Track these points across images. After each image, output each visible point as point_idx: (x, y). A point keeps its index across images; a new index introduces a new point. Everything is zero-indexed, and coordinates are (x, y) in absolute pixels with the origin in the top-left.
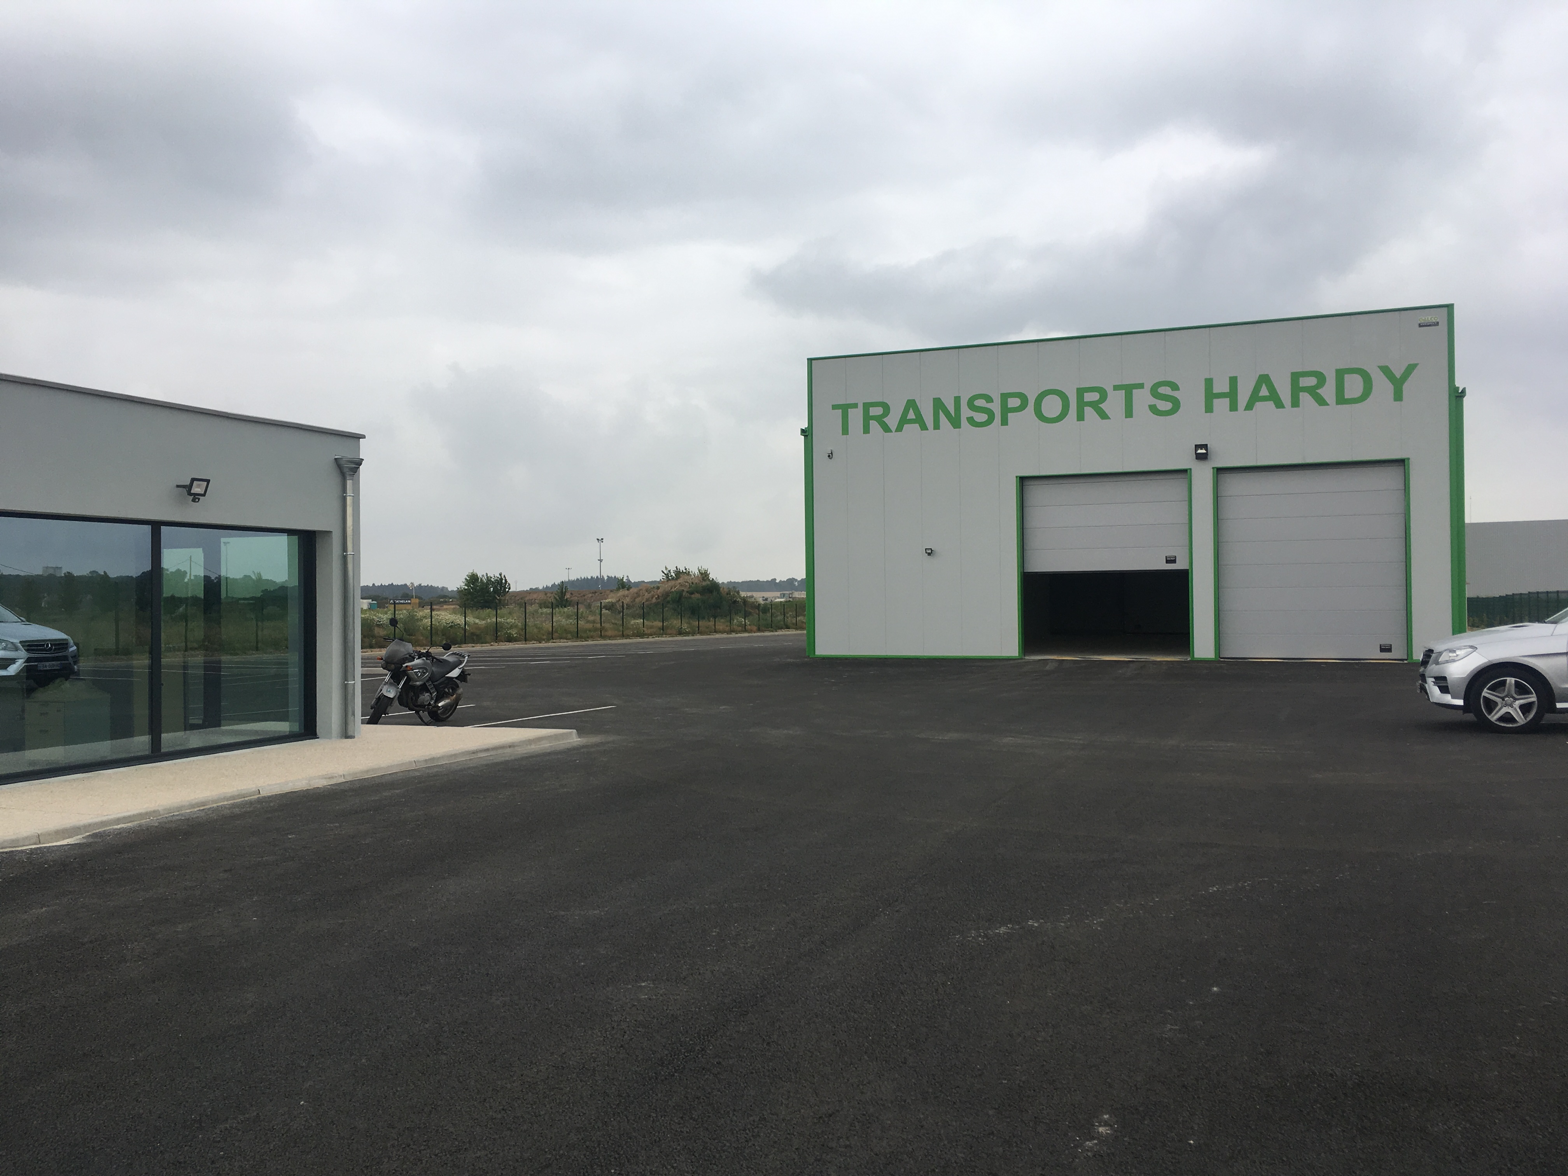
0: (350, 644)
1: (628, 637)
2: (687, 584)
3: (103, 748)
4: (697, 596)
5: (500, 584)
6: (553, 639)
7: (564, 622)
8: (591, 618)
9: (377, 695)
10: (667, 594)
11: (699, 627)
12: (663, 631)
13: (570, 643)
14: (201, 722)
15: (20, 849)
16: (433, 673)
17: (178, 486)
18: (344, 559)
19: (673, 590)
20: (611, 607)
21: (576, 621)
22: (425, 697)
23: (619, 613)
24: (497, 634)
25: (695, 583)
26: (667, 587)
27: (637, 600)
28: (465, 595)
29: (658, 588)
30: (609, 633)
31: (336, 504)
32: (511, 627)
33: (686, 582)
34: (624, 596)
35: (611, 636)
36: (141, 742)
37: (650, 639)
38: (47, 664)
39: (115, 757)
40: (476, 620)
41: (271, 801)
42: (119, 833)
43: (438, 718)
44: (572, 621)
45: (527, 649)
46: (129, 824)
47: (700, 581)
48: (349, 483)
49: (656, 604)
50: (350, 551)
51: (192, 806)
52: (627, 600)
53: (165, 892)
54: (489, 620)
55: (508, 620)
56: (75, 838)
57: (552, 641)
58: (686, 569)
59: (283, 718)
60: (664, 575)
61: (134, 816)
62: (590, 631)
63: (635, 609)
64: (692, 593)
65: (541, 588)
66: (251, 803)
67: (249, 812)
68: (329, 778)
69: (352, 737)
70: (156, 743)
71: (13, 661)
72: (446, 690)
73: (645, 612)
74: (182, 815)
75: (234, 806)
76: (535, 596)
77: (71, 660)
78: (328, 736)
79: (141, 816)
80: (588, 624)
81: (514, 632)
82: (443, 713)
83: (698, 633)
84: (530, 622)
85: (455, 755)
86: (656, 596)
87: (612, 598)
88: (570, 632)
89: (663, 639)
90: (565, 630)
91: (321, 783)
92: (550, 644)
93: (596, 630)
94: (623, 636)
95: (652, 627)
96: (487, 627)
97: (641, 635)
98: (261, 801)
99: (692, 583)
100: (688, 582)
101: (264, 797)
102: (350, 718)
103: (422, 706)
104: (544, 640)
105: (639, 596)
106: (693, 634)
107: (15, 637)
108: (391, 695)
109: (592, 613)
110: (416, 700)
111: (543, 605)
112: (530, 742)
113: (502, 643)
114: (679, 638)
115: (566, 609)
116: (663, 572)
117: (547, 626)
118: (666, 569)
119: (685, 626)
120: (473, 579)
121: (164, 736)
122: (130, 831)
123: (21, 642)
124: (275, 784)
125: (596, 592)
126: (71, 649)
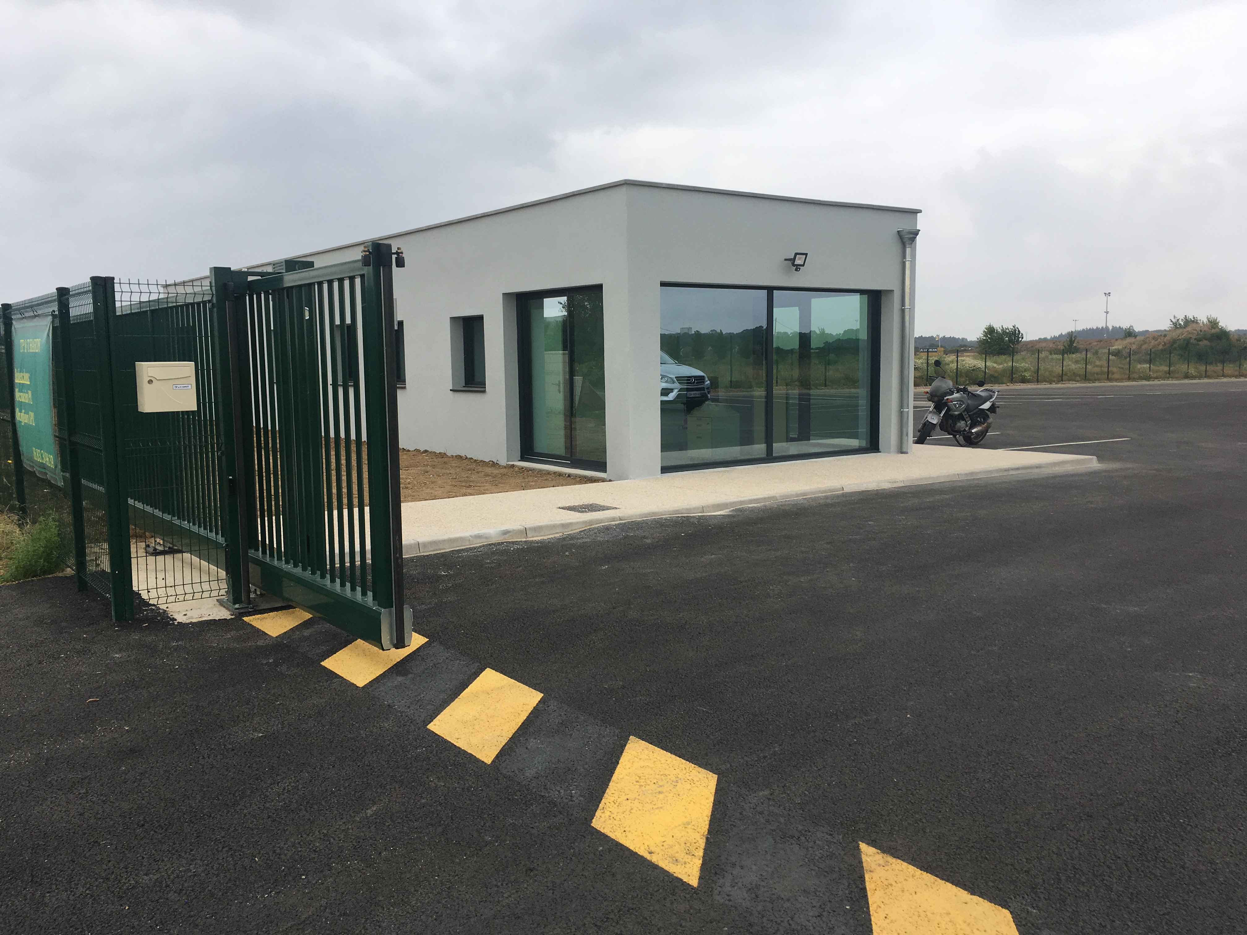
0: (906, 380)
1: (1134, 380)
2: (1194, 332)
3: (735, 451)
4: (1205, 343)
5: (1014, 335)
6: (1062, 380)
7: (1073, 366)
8: (1098, 363)
9: (923, 422)
10: (1174, 341)
11: (1206, 371)
12: (1169, 375)
13: (1078, 385)
14: (796, 436)
15: (692, 515)
16: (968, 405)
17: (786, 260)
18: (903, 311)
19: (1180, 337)
20: (1117, 353)
21: (1084, 365)
22: (961, 424)
23: (1126, 358)
24: (1012, 376)
25: (1203, 331)
26: (1174, 335)
27: (1143, 347)
28: (983, 344)
29: (1165, 336)
30: (1116, 376)
31: (897, 268)
32: (1025, 370)
33: (1194, 330)
34: (1131, 344)
35: (1118, 379)
36: (759, 449)
37: (1156, 382)
38: (692, 393)
39: (743, 458)
40: (995, 364)
41: (852, 496)
42: (752, 510)
43: (971, 442)
44: (1082, 365)
45: (1040, 389)
46: (758, 505)
47: (1209, 329)
48: (908, 250)
49: (1162, 351)
50: (907, 306)
51: (797, 495)
52: (1134, 347)
53: (789, 553)
54: (1005, 365)
55: (1022, 365)
56: (725, 511)
57: (1062, 382)
58: (1194, 318)
59: (854, 436)
60: (1172, 323)
61: (761, 499)
62: (1097, 374)
63: (1141, 355)
64: (1199, 340)
65: (1049, 338)
66: (838, 496)
67: (837, 503)
68: (893, 482)
69: (906, 453)
70: (770, 450)
71: (671, 390)
72: (979, 419)
73: (1152, 357)
74: (792, 501)
75: (826, 497)
76: (1044, 345)
77: (706, 391)
78: (889, 452)
79: (765, 499)
80: (1096, 368)
81: (1027, 375)
82: (976, 438)
83: (1205, 377)
84: (1042, 366)
85: (991, 472)
86: (1163, 344)
87: (1119, 345)
88: (1080, 376)
89: (1169, 382)
90: (1074, 373)
91: (886, 486)
92: (1060, 385)
93: (1102, 373)
94: (1129, 379)
95: (1157, 371)
96: (1004, 370)
97: (1148, 378)
98: (844, 495)
99: (1201, 331)
100: (1196, 330)
101: (847, 493)
102: (905, 438)
103: (959, 432)
104: (1054, 382)
105: (1146, 343)
106: (1200, 377)
107: (673, 374)
108: (935, 422)
109: (1099, 359)
110: (954, 427)
111: (1052, 352)
112: (1055, 464)
113: (1016, 384)
114: (1186, 381)
115: (1074, 356)
116: (1172, 321)
117: (1058, 370)
118: (1175, 317)
119: (1192, 371)
120: (990, 330)
121: (775, 445)
122: (759, 510)
123: (676, 377)
124: (854, 484)
125: (1101, 341)
126: (706, 383)
